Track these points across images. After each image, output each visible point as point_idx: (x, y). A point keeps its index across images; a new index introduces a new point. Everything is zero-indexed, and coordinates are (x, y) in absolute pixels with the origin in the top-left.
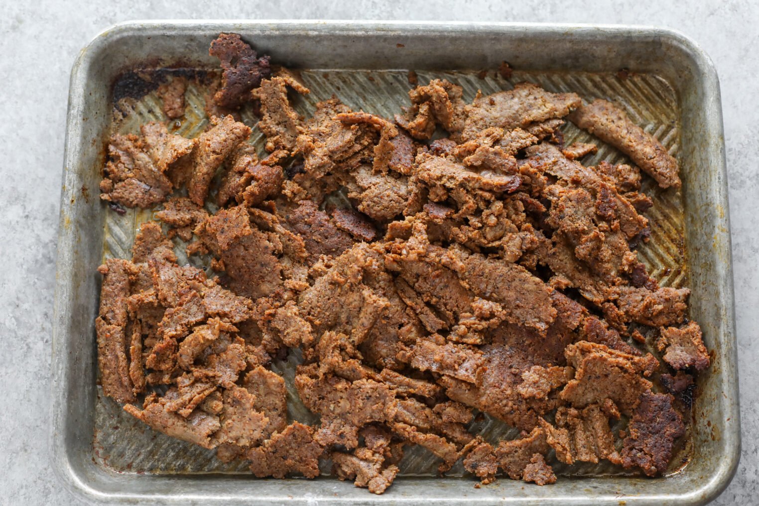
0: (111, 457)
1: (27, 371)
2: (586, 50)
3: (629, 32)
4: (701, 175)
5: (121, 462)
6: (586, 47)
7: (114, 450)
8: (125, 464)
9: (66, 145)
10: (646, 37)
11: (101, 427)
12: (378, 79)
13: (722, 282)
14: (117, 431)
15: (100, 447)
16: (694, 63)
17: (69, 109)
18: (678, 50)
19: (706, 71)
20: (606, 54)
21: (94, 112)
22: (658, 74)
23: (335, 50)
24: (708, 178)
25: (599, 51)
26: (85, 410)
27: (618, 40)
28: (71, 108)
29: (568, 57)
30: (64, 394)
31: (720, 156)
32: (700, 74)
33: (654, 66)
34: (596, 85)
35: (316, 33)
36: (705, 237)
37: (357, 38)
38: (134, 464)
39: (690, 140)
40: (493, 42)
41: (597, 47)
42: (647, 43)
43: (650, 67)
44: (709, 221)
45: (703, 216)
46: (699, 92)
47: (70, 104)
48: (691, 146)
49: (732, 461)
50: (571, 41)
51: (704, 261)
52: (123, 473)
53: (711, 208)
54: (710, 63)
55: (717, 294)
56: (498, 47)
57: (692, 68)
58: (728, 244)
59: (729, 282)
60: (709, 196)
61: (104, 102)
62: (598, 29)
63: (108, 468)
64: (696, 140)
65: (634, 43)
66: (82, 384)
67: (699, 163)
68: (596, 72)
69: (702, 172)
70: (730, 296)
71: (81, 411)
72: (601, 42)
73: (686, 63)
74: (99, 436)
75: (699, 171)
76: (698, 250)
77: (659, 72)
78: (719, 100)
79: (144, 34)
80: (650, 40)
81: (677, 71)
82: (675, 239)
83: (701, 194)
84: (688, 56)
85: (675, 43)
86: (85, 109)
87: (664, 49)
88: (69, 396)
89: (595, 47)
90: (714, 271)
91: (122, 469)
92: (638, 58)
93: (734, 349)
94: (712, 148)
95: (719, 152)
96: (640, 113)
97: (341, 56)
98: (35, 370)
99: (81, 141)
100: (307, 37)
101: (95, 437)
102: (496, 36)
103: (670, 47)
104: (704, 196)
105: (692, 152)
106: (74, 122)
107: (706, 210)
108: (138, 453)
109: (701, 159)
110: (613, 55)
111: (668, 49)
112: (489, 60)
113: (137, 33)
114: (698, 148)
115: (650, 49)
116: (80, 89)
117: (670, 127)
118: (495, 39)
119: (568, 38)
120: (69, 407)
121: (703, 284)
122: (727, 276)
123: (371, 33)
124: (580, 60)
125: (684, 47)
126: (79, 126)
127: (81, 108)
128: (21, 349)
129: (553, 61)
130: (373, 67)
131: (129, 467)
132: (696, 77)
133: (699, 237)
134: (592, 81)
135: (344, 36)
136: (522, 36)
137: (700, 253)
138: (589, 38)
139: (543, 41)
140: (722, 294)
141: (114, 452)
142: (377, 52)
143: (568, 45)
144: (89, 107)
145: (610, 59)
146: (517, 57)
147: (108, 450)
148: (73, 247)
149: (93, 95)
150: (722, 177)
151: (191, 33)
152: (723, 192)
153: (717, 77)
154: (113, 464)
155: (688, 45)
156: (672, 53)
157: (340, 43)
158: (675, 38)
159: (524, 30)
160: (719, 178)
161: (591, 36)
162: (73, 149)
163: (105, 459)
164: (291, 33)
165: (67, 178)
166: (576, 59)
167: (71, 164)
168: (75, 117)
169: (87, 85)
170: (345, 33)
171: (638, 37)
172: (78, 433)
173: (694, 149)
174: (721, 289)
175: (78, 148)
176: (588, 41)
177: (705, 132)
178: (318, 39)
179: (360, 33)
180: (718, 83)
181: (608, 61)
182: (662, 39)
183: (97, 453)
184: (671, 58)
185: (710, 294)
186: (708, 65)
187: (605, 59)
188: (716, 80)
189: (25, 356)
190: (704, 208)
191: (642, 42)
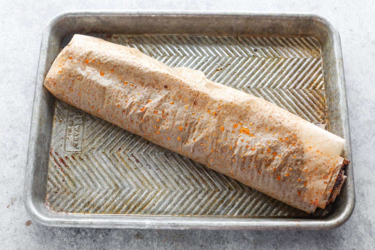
0: (53, 206)
1: (54, 246)
2: (278, 24)
3: (298, 15)
4: (333, 78)
5: (58, 208)
6: (279, 22)
7: (55, 203)
8: (60, 209)
9: (39, 62)
10: (306, 17)
11: (49, 192)
12: (183, 39)
13: (344, 123)
14: (57, 194)
15: (48, 202)
16: (328, 29)
17: (41, 47)
18: (321, 23)
19: (334, 31)
20: (287, 26)
21: (53, 50)
22: (312, 36)
23: (163, 24)
24: (336, 78)
25: (285, 24)
26: (42, 182)
27: (293, 19)
28: (42, 46)
29: (270, 28)
30: (32, 172)
31: (341, 68)
32: (331, 33)
33: (311, 32)
34: (283, 41)
35: (154, 15)
36: (335, 105)
37: (174, 18)
38: (64, 209)
39: (328, 63)
40: (235, 20)
41: (283, 22)
42: (306, 20)
43: (309, 33)
44: (337, 97)
45: (334, 96)
46: (331, 41)
47: (41, 45)
48: (328, 66)
49: (351, 205)
50: (271, 19)
51: (335, 116)
52: (59, 213)
53: (338, 91)
54: (336, 28)
55: (342, 129)
56: (238, 22)
57: (327, 31)
58: (346, 107)
59: (347, 124)
60: (337, 86)
61: (58, 47)
62: (284, 14)
63: (52, 211)
64: (330, 63)
65: (300, 20)
66: (41, 170)
67: (332, 73)
68: (284, 35)
69: (333, 76)
70: (348, 130)
71: (40, 182)
72: (285, 20)
73: (325, 29)
74: (48, 196)
75: (332, 76)
76: (332, 112)
77: (313, 35)
78: (340, 43)
79: (77, 16)
80: (308, 19)
81: (321, 34)
82: (322, 109)
83: (333, 86)
84: (325, 25)
85: (319, 20)
86: (48, 47)
87: (314, 23)
88: (34, 173)
89: (282, 23)
90: (340, 119)
91: (58, 211)
92: (303, 28)
93: (350, 154)
94: (337, 65)
95: (341, 66)
96: (304, 53)
97: (166, 27)
98: (58, 245)
99: (46, 61)
100: (150, 17)
101: (46, 196)
102: (237, 17)
103: (317, 22)
104: (334, 87)
105: (329, 68)
106: (43, 52)
107: (336, 92)
108: (66, 204)
109: (333, 71)
110: (291, 26)
111: (316, 23)
112: (234, 29)
113: (73, 16)
114: (331, 66)
115: (308, 24)
116: (46, 39)
117: (318, 60)
118: (236, 18)
119: (270, 18)
120: (34, 179)
121: (335, 126)
122: (346, 121)
123: (179, 16)
124: (276, 29)
125: (323, 22)
126: (45, 54)
127: (47, 47)
128: (50, 235)
129: (264, 30)
130: (181, 33)
131: (62, 210)
132: (329, 35)
133: (333, 106)
134: (282, 40)
135: (167, 17)
136: (249, 17)
137: (334, 113)
138: (279, 18)
139: (258, 19)
140: (344, 129)
141: (55, 204)
142: (183, 25)
143: (270, 21)
144: (50, 47)
145: (290, 29)
146: (247, 28)
147: (52, 203)
148: (40, 106)
149: (53, 42)
150: (342, 77)
151: (98, 15)
152: (343, 84)
153: (339, 34)
154: (54, 209)
155: (325, 21)
156: (318, 25)
157: (165, 20)
158: (319, 18)
159: (249, 14)
160: (341, 77)
161: (281, 17)
162: (42, 64)
163: (50, 207)
164: (143, 15)
165: (38, 76)
166: (274, 28)
167: (41, 70)
168: (43, 50)
169: (50, 38)
170: (168, 15)
171: (302, 17)
172: (38, 192)
173: (330, 67)
174: (343, 127)
175: (44, 64)
176: (279, 19)
177: (334, 58)
178: (156, 19)
179: (174, 16)
180: (339, 36)
181: (289, 30)
182: (313, 18)
183: (47, 204)
184: (317, 27)
185: (338, 130)
186: (335, 29)
187: (287, 29)
188: (338, 35)
189: (53, 238)
190: (335, 92)
191: (304, 20)
